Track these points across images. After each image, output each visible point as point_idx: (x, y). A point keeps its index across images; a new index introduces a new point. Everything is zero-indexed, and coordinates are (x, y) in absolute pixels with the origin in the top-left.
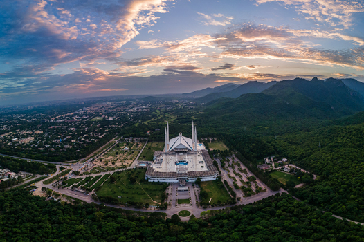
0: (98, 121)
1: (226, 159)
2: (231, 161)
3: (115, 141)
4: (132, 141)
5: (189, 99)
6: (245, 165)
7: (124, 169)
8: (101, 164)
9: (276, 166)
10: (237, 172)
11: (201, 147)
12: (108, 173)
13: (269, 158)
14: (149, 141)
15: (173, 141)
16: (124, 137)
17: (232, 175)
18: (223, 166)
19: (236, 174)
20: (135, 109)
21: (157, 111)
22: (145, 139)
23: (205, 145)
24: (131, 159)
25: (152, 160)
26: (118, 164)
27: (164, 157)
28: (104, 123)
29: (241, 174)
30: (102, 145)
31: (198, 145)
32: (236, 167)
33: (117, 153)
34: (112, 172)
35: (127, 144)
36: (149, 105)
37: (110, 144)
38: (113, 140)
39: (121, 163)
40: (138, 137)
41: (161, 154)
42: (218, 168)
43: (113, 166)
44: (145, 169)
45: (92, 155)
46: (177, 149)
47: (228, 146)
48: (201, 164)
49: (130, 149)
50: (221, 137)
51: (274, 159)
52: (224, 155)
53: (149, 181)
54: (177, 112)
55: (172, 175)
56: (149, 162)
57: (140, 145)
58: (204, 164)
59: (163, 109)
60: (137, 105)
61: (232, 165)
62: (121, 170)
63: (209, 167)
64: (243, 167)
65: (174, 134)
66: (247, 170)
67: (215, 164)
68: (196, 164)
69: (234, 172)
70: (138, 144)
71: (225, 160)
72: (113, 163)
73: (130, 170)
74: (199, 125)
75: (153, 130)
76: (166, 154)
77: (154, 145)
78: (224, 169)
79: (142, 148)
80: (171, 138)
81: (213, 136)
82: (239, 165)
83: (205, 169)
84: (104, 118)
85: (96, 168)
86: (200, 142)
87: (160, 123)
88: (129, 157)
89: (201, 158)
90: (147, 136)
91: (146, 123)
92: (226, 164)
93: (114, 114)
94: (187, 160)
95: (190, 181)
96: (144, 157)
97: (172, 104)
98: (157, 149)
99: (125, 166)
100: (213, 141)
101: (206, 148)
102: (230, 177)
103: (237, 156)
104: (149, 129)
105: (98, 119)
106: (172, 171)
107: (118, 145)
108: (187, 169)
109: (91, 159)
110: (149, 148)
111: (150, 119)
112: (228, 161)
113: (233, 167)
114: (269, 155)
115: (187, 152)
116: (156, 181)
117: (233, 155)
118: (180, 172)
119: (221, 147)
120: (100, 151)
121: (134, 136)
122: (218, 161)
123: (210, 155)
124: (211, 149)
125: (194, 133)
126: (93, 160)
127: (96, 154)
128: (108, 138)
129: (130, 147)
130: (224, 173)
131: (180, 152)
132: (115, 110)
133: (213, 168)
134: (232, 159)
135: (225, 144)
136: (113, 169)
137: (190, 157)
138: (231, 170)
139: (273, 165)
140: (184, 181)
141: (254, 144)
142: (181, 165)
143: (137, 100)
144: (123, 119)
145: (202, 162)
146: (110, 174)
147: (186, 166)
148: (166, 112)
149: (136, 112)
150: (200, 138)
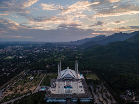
0: (10, 59)
1: (97, 86)
2: (101, 88)
3: (24, 73)
4: (36, 72)
5: (74, 45)
6: (110, 93)
7: (30, 94)
8: (11, 93)
9: (136, 99)
10: (105, 97)
12: (16, 99)
13: (131, 92)
14: (47, 72)
15: (63, 72)
16: (31, 70)
17: (101, 99)
18: (95, 91)
19: (104, 99)
20: (39, 51)
21: (54, 52)
22: (45, 71)
23: (84, 75)
24: (35, 85)
25: (50, 86)
26: (25, 91)
27: (57, 83)
28: (15, 61)
29: (108, 100)
30: (12, 77)
31: (79, 75)
32: (104, 94)
33: (25, 82)
34: (20, 98)
35: (33, 75)
36: (48, 49)
37: (20, 76)
38: (22, 73)
39: (27, 90)
40: (41, 69)
41: (55, 81)
42: (92, 92)
43: (21, 93)
44: (44, 92)
45: (4, 86)
46: (66, 77)
47: (98, 77)
48: (81, 89)
49: (34, 79)
50: (94, 71)
51: (135, 93)
52: (96, 83)
53: (48, 101)
54: (66, 53)
55: (62, 96)
56: (47, 87)
57: (42, 75)
58: (83, 89)
59: (58, 51)
60: (40, 48)
61: (101, 91)
62: (28, 95)
63: (85, 91)
64: (109, 94)
65: (64, 68)
66: (112, 97)
67: (90, 89)
68: (78, 89)
69: (102, 97)
70: (40, 75)
71: (96, 87)
72: (22, 90)
73: (34, 94)
74: (80, 62)
75: (50, 65)
76: (59, 81)
77: (51, 75)
78: (96, 94)
79: (43, 76)
80: (62, 70)
81: (89, 69)
82: (106, 92)
83: (83, 92)
84: (15, 57)
85: (7, 97)
86: (81, 73)
87: (55, 60)
88: (34, 84)
89: (80, 84)
90: (47, 69)
91: (46, 60)
92: (97, 91)
93: (23, 54)
94: (72, 85)
95: (73, 101)
96: (44, 83)
97: (63, 48)
98: (53, 77)
99: (30, 92)
100: (89, 73)
101: (84, 77)
102: (100, 101)
103: (105, 85)
104: (48, 64)
105: (10, 57)
106: (62, 93)
107: (26, 76)
108: (72, 92)
109: (3, 90)
110: (48, 77)
111: (49, 57)
112: (99, 88)
113: (102, 93)
114: (131, 89)
115: (72, 79)
116: (52, 101)
117: (102, 84)
118: (68, 94)
119: (94, 77)
120: (11, 82)
121: (37, 69)
122: (92, 87)
123: (86, 82)
124: (88, 78)
125: (77, 67)
126: (5, 90)
127: (7, 85)
128: (18, 71)
129: (35, 77)
130: (96, 97)
131: (68, 80)
132: (24, 51)
133: (89, 92)
135: (97, 76)
136: (22, 95)
137: (74, 83)
138: (100, 95)
139: (134, 98)
140: (69, 101)
141: (118, 78)
142: (68, 89)
143: (40, 45)
144: (30, 57)
145: (82, 87)
146: (18, 100)
147: (71, 89)
148: (59, 53)
149: (40, 53)
150: (81, 71)
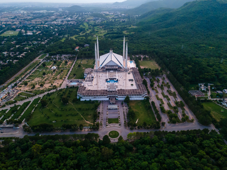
0: (13, 36)
1: (156, 78)
2: (161, 81)
3: (39, 60)
4: (60, 59)
5: (120, 10)
6: (175, 87)
7: (55, 90)
8: (27, 89)
9: (212, 96)
10: (166, 94)
11: (132, 65)
12: (36, 97)
13: (206, 85)
14: (78, 58)
15: (103, 57)
16: (51, 55)
17: (160, 96)
18: (152, 86)
19: (165, 96)
20: (59, 22)
21: (85, 24)
22: (74, 56)
23: (137, 63)
24: (61, 78)
25: (83, 78)
26: (47, 86)
27: (94, 74)
28: (21, 39)
29: (170, 97)
30: (23, 66)
31: (129, 62)
32: (166, 89)
33: (44, 74)
34: (41, 96)
35: (55, 62)
36: (75, 17)
37: (34, 64)
38: (37, 59)
39: (50, 85)
40: (67, 53)
41: (92, 71)
42: (147, 88)
43: (41, 89)
44: (77, 88)
45: (12, 79)
46: (108, 66)
47: (159, 65)
48: (131, 83)
49: (58, 68)
50: (153, 55)
51: (211, 87)
52: (155, 74)
53: (82, 100)
54: (107, 25)
55: (104, 93)
56: (80, 80)
57: (69, 63)
58: (134, 83)
59: (92, 22)
60: (60, 16)
61: (162, 86)
62: (52, 91)
63: (138, 86)
64: (173, 90)
65: (104, 51)
66: (177, 93)
67: (145, 83)
68: (126, 82)
69: (163, 94)
70: (66, 62)
71: (155, 80)
72: (42, 85)
73: (61, 90)
74: (131, 40)
75: (81, 46)
76: (97, 71)
77: (84, 62)
78: (153, 89)
79: (71, 65)
80: (101, 54)
81: (144, 53)
82: (169, 87)
83: (135, 87)
84: (20, 33)
85: (21, 94)
86: (131, 59)
87: (89, 38)
88: (58, 76)
89: (131, 76)
90: (75, 53)
91: (73, 38)
92: (156, 84)
93: (34, 27)
94: (117, 78)
95: (120, 99)
96: (74, 75)
97: (101, 16)
98: (87, 66)
99: (55, 87)
100: (145, 59)
101: (137, 66)
102: (158, 98)
103: (168, 77)
104: (78, 45)
105: (11, 33)
106: (103, 89)
107: (44, 65)
108: (117, 87)
109: (13, 84)
110: (79, 66)
111: (77, 33)
112: (158, 81)
113: (162, 88)
114: (206, 81)
115: (118, 69)
116: (88, 100)
117: (164, 76)
118: (111, 90)
119: (152, 65)
120: (22, 74)
121: (61, 53)
122: (148, 80)
123: (141, 72)
124: (142, 67)
125: (125, 50)
126: (16, 85)
127: (17, 78)
128: (30, 57)
129: (58, 66)
130: (153, 93)
131: (111, 69)
132: (33, 22)
133: (143, 87)
134: (163, 79)
135: (157, 63)
136: (43, 92)
137: (121, 74)
138: (160, 91)
139: (209, 94)
140: (114, 99)
141: (190, 66)
143: (61, 10)
144: (46, 33)
145: (132, 80)
146: (39, 98)
147: (116, 84)
148: (95, 25)
149: (61, 25)
150: (132, 55)
